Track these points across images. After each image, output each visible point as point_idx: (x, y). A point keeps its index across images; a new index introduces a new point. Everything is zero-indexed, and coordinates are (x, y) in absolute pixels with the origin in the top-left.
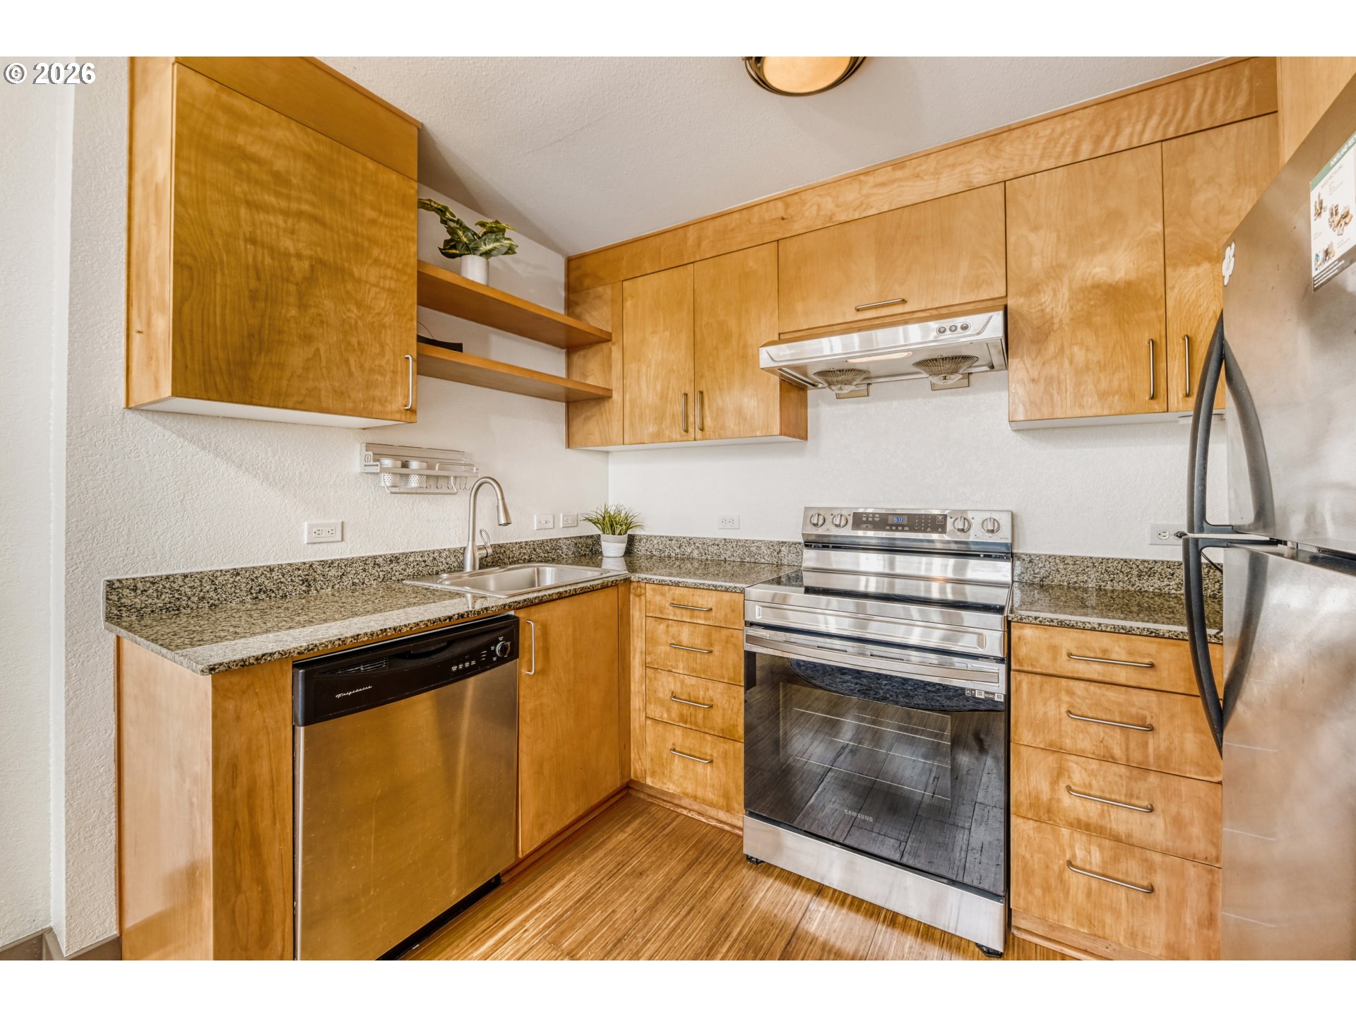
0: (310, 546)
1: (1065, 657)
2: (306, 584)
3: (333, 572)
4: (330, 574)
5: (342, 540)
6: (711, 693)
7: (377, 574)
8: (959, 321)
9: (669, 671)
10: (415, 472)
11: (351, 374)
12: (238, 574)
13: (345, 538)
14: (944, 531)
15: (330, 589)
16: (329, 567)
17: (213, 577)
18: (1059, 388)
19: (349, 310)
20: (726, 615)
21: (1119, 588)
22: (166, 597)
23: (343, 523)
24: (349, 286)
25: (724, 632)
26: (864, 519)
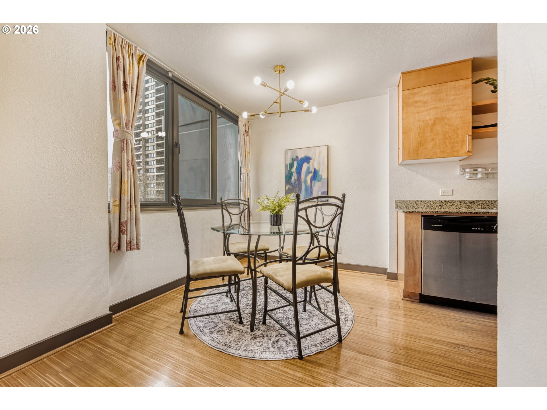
0: (442, 196)
2: (440, 206)
3: (449, 204)
4: (448, 204)
5: (453, 195)
7: (465, 206)
10: (480, 172)
11: (446, 146)
12: (421, 202)
13: (453, 194)
15: (448, 209)
16: (448, 202)
17: (416, 202)
19: (446, 128)
22: (406, 205)
23: (453, 190)
24: (446, 121)
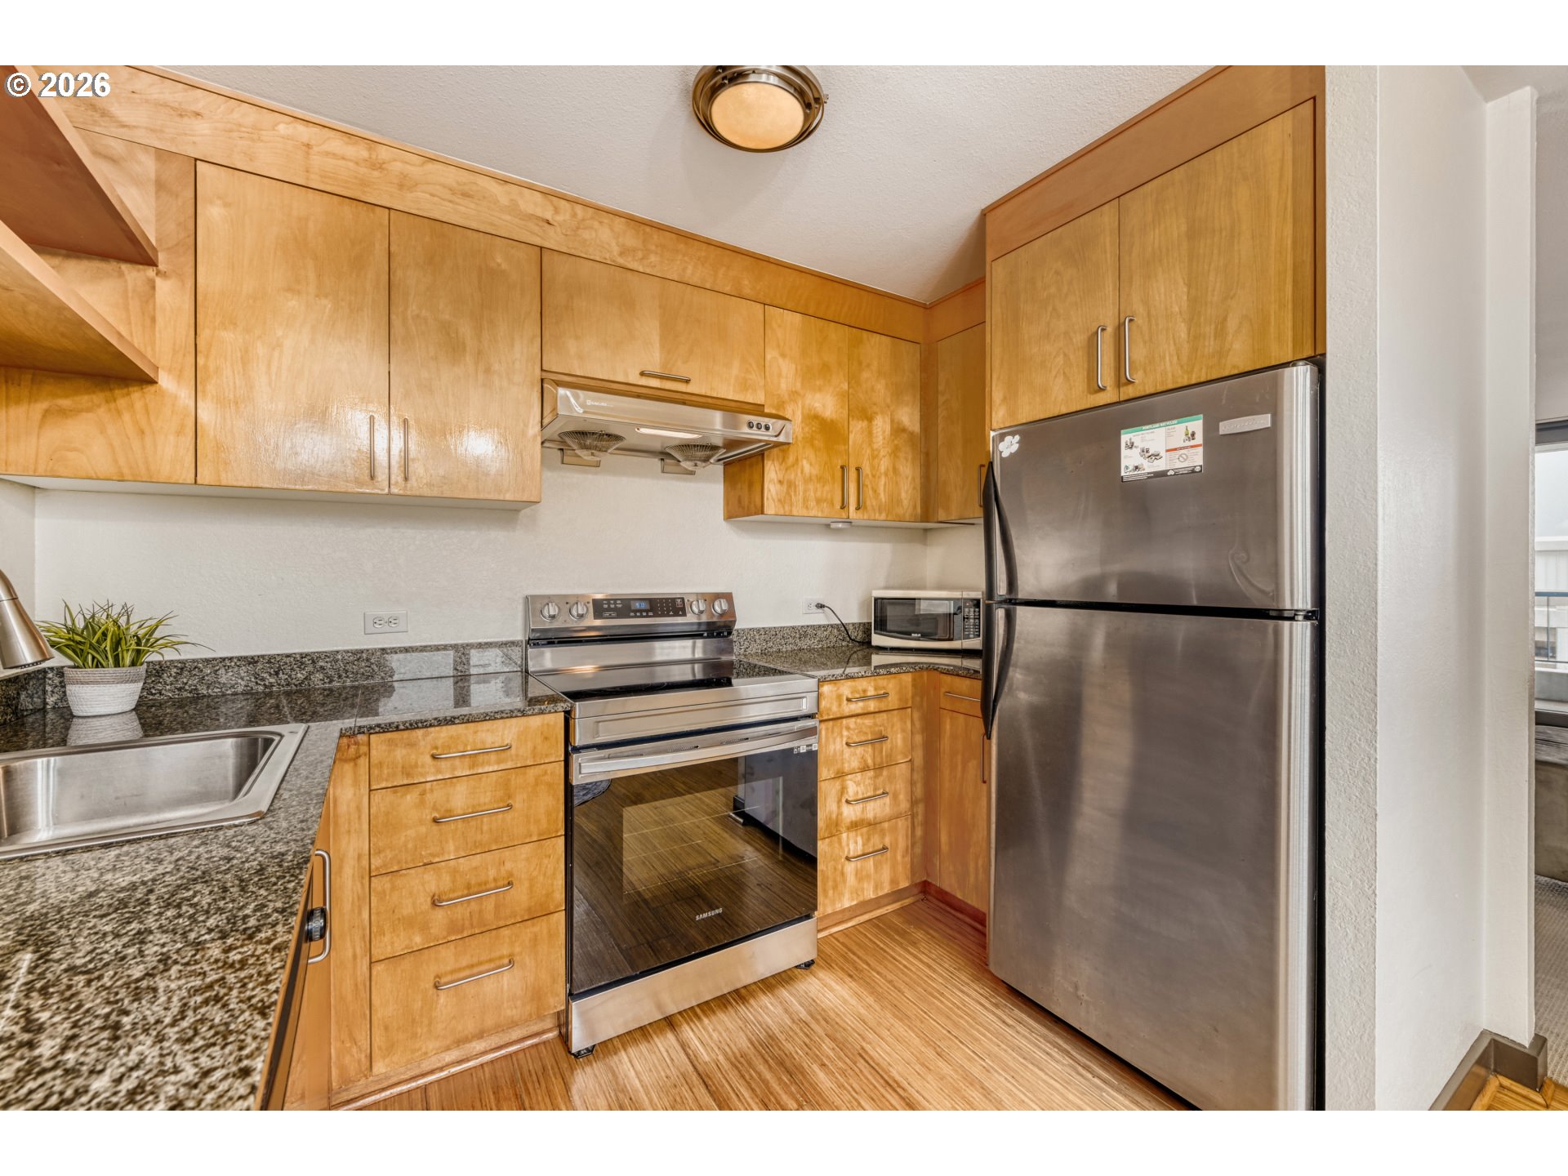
1: (845, 702)
6: (508, 866)
8: (764, 421)
9: (425, 865)
14: (684, 614)
18: (795, 492)
20: (535, 748)
21: (789, 649)
25: (532, 772)
26: (606, 606)
